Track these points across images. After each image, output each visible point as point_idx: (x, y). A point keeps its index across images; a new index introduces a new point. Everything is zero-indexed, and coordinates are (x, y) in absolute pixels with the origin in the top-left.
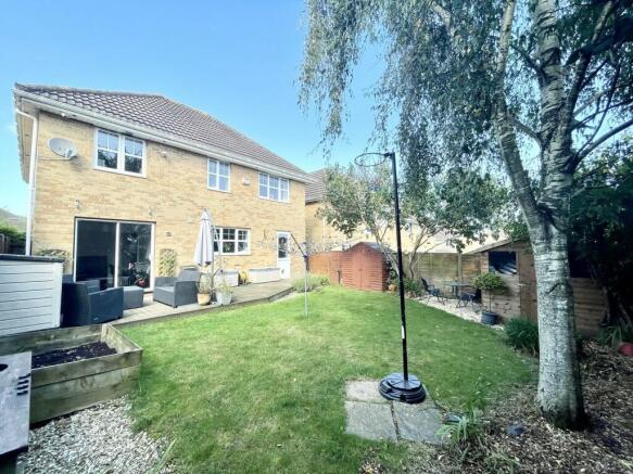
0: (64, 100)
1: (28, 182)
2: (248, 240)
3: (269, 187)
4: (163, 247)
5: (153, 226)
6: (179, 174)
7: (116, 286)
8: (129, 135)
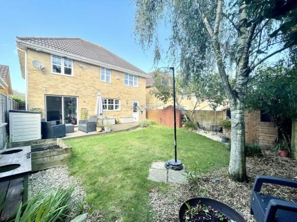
0: (37, 43)
1: (24, 78)
2: (119, 104)
3: (128, 80)
4: (82, 107)
5: (77, 98)
6: (88, 75)
7: (63, 123)
8: (65, 58)
